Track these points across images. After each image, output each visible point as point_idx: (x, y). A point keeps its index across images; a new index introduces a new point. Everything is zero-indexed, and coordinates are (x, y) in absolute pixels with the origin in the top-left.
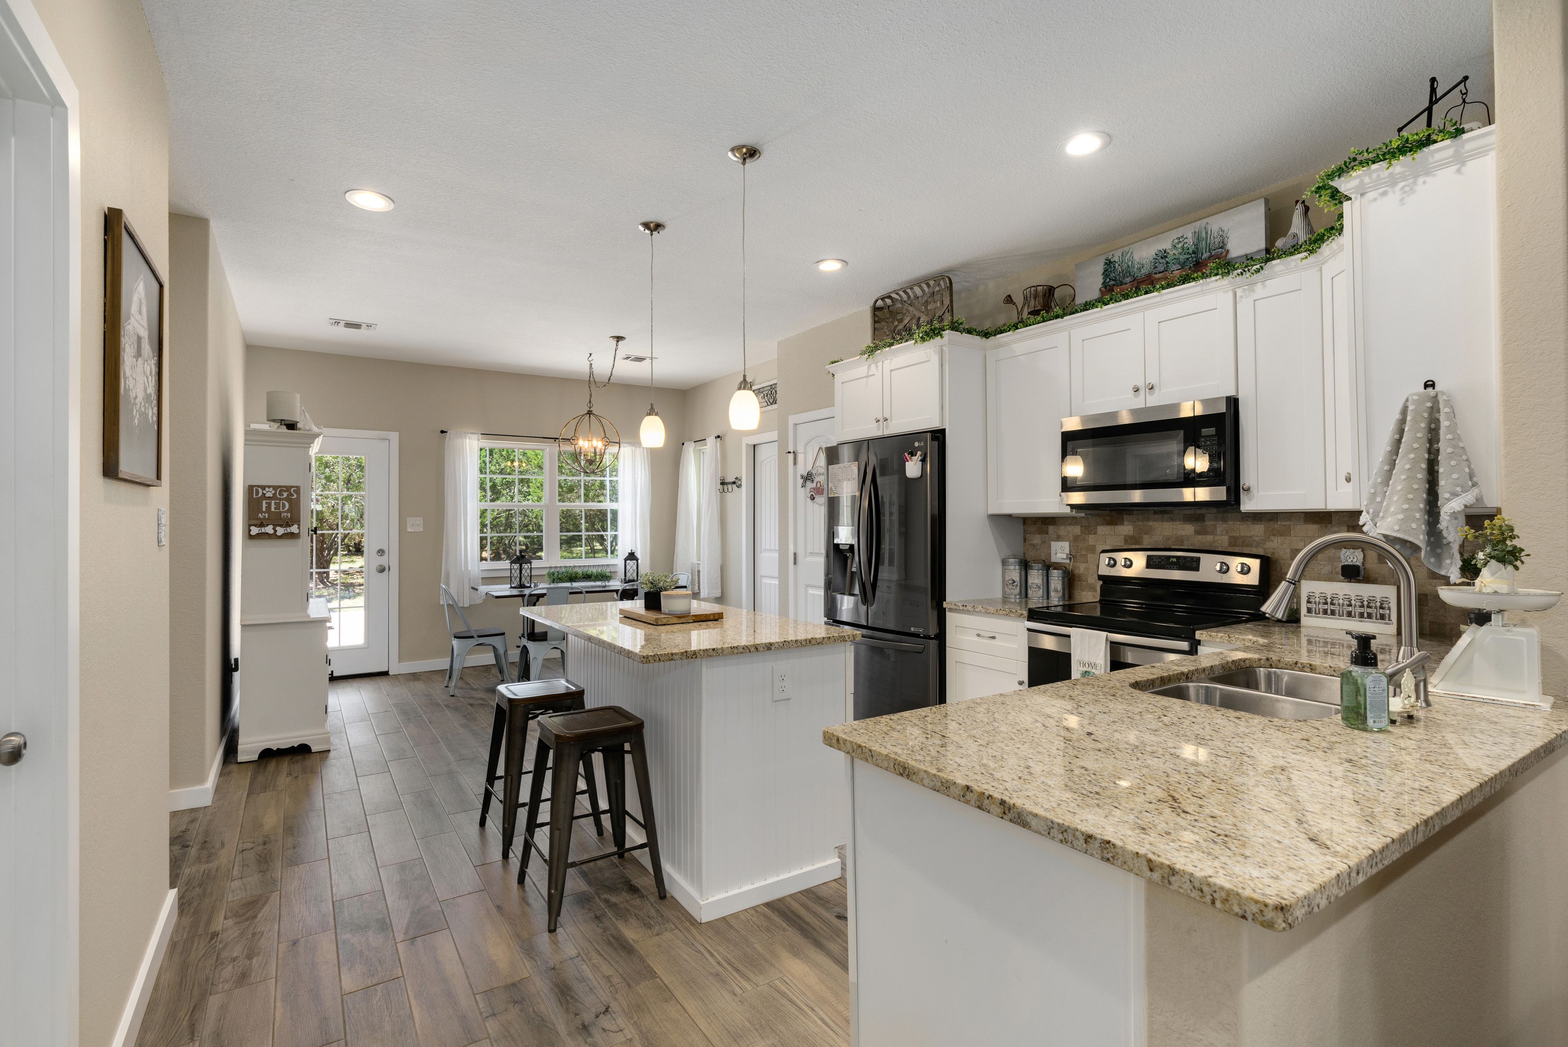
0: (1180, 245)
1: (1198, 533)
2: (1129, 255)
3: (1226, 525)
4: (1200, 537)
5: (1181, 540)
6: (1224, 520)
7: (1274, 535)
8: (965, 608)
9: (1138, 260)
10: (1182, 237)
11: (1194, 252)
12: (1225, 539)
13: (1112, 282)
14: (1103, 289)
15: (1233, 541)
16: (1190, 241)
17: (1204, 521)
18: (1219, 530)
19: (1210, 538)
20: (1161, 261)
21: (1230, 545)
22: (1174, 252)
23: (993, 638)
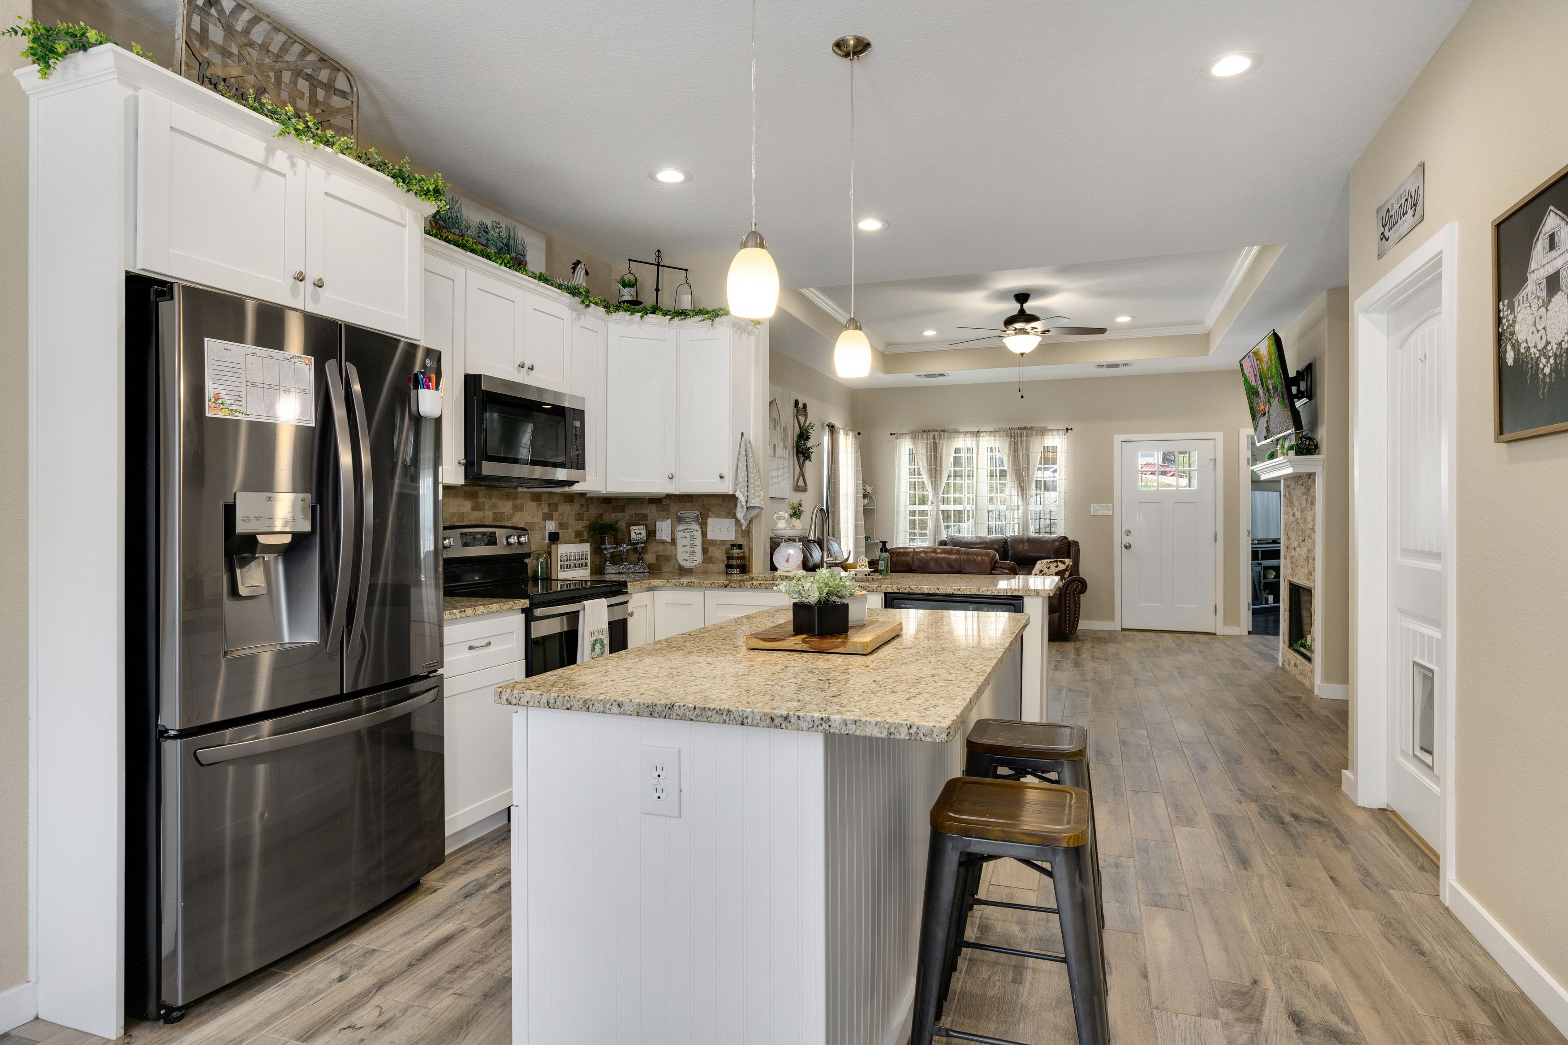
0: (497, 230)
1: (474, 509)
2: (458, 205)
3: (491, 502)
4: (475, 513)
5: (462, 516)
6: (490, 498)
7: (516, 511)
8: (463, 614)
9: (466, 218)
10: (499, 223)
11: (506, 245)
12: (490, 514)
13: (441, 223)
14: (434, 224)
15: (496, 517)
16: (504, 234)
17: (477, 498)
18: (487, 506)
19: (481, 513)
20: (484, 233)
21: (494, 520)
22: (493, 233)
23: (489, 644)
